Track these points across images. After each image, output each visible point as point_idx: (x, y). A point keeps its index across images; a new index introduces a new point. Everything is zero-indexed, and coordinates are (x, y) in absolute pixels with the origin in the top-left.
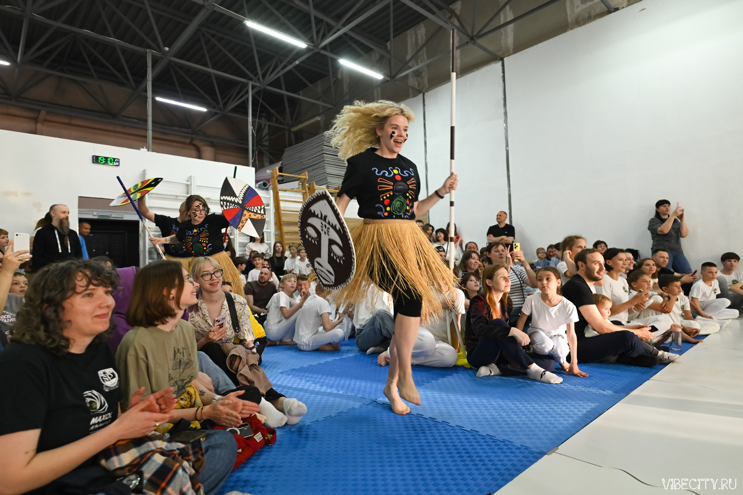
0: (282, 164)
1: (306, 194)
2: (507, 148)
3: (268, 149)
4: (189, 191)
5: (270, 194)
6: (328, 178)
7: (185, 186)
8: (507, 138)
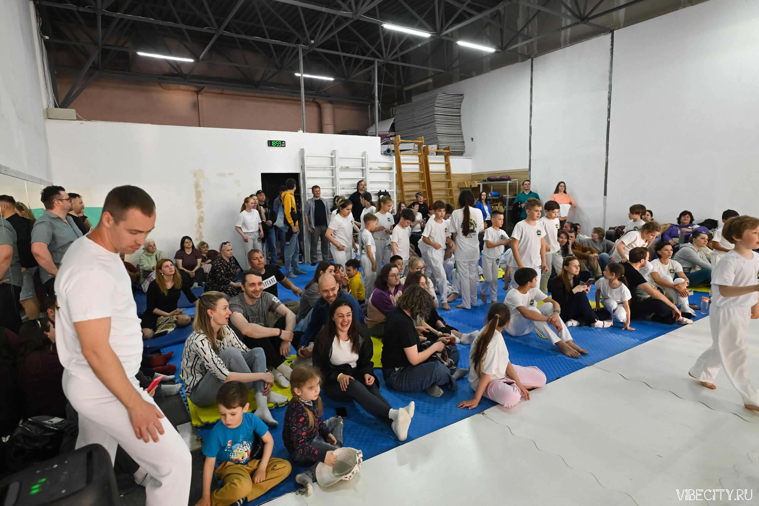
0: (394, 120)
1: (421, 156)
2: (609, 119)
4: (333, 162)
5: (393, 160)
6: (438, 137)
7: (330, 159)
8: (609, 110)
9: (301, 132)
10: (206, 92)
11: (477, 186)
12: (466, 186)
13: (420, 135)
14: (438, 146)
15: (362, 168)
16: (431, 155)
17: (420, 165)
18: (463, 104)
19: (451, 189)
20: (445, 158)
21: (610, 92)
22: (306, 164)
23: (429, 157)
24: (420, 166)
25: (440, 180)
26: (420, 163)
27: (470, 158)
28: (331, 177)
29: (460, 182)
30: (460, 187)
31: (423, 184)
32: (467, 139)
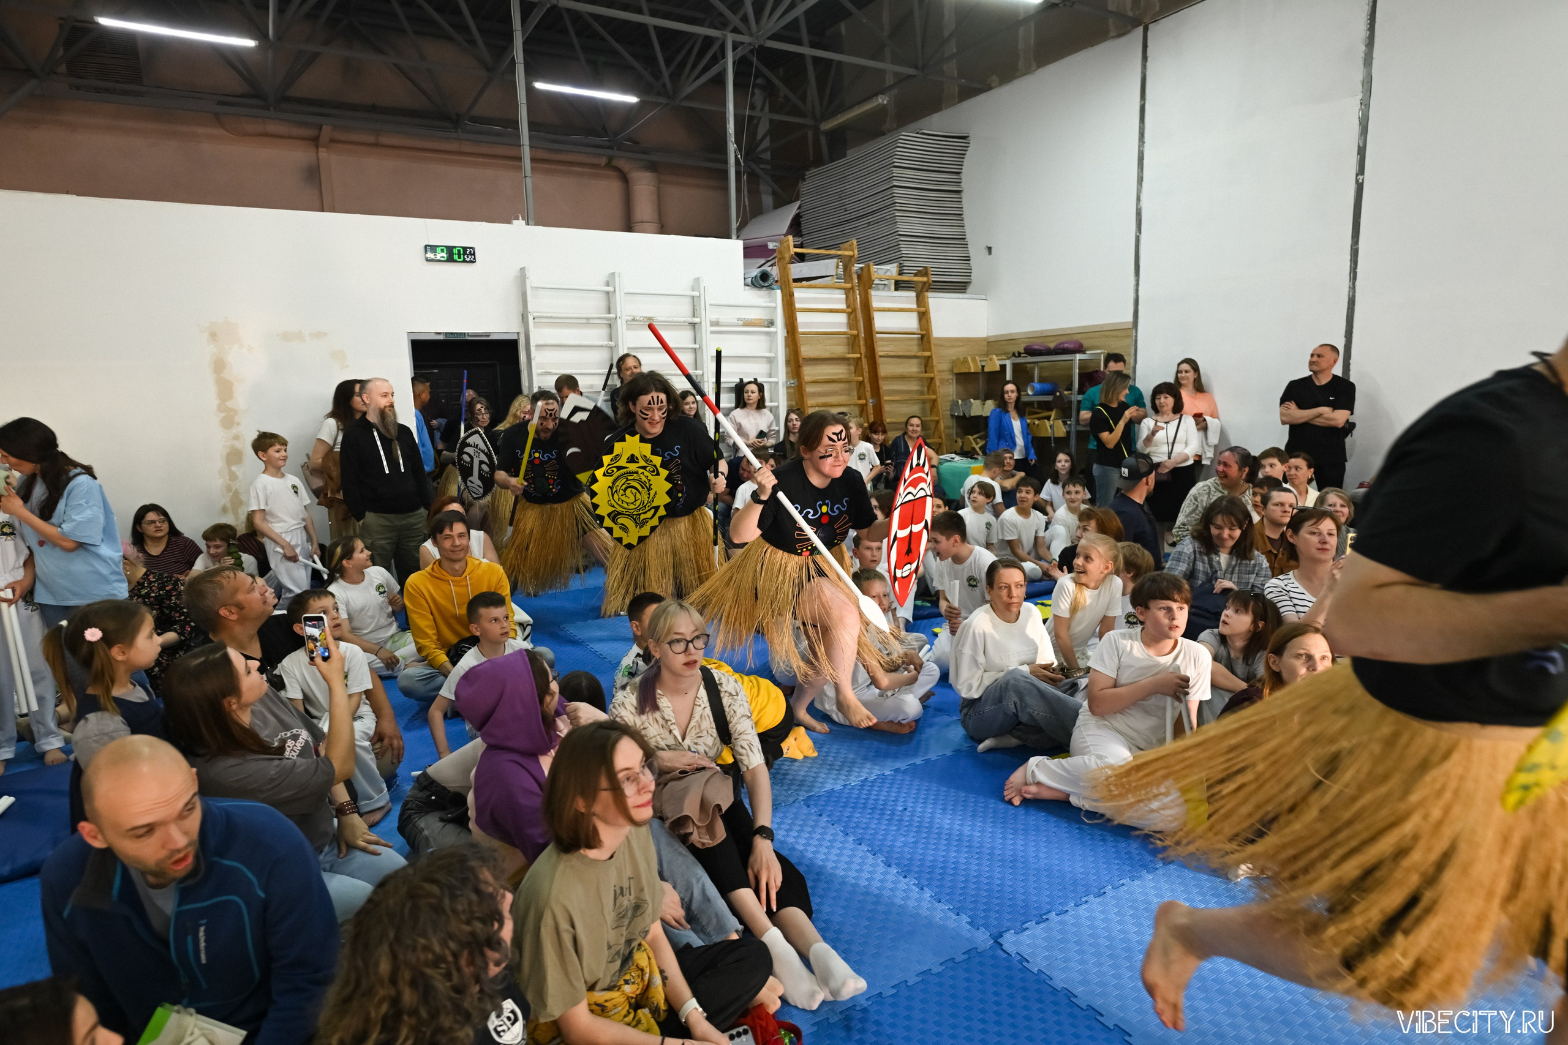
0: (799, 207)
1: (854, 291)
2: (1360, 177)
3: (769, 167)
4: (611, 305)
5: (777, 301)
6: (902, 245)
7: (603, 296)
8: (1362, 151)
9: (519, 223)
11: (998, 368)
12: (969, 368)
14: (901, 266)
15: (690, 320)
16: (880, 289)
17: (849, 314)
18: (967, 161)
19: (932, 375)
20: (918, 297)
21: (1365, 104)
22: (530, 309)
23: (873, 293)
24: (849, 318)
25: (901, 354)
26: (850, 310)
27: (984, 297)
28: (605, 343)
29: (955, 358)
30: (956, 371)
31: (857, 364)
32: (975, 250)
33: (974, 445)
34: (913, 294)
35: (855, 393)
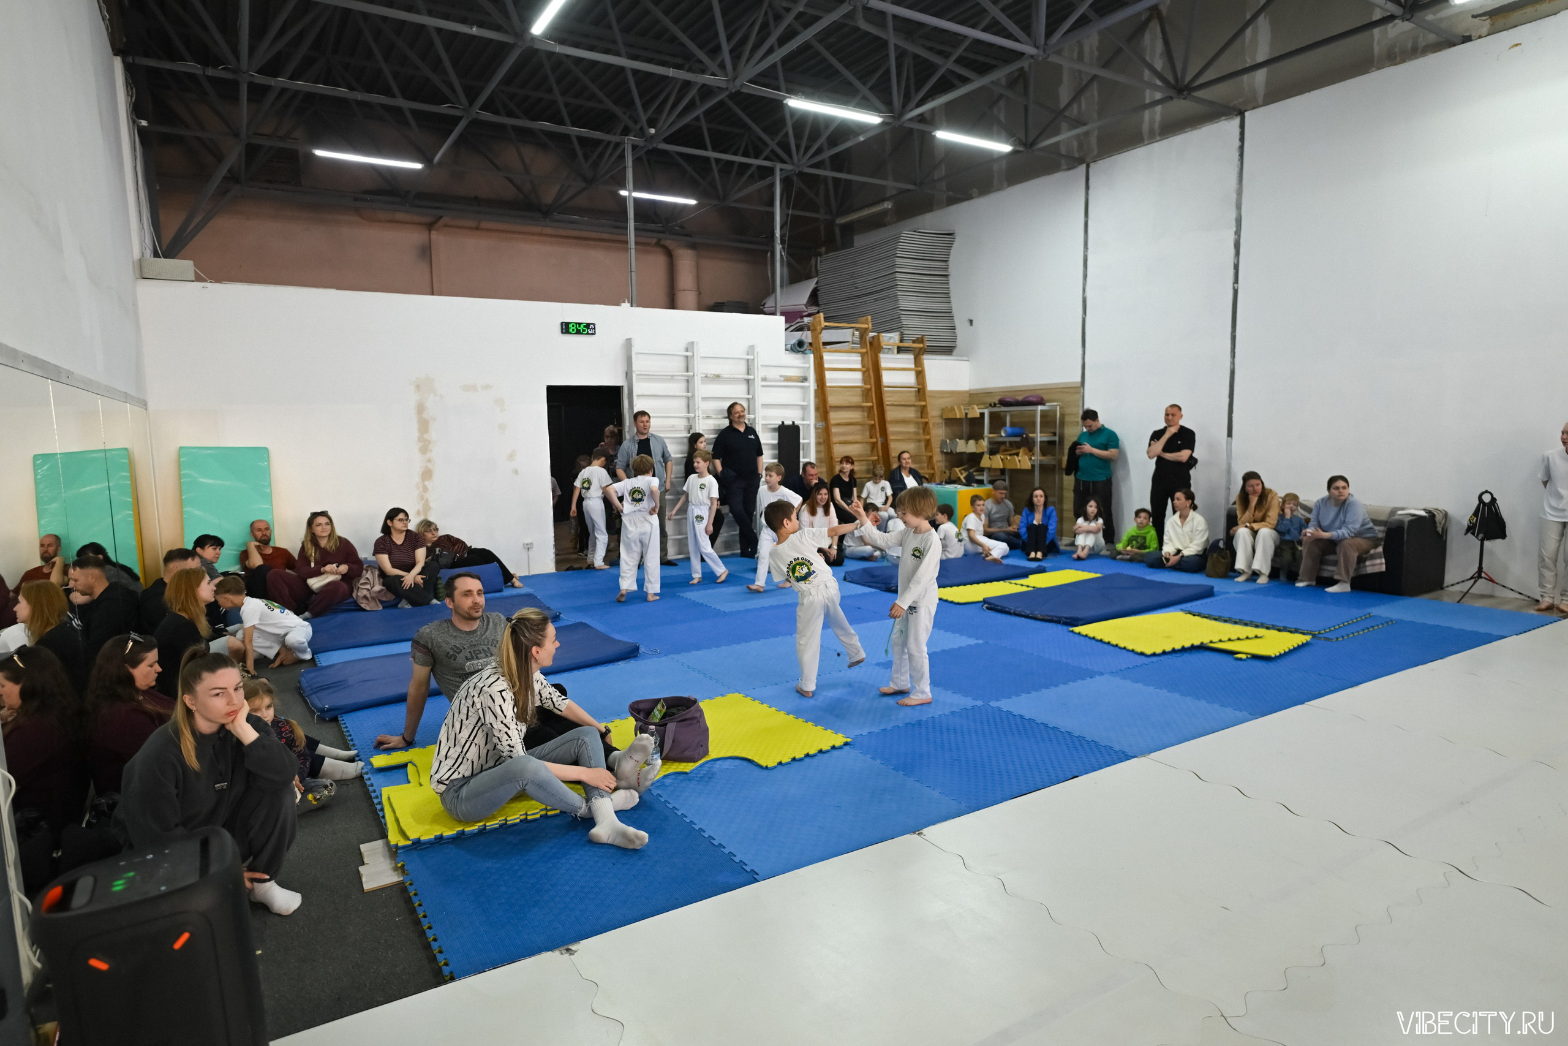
0: (817, 283)
1: (867, 355)
2: (1236, 285)
4: (690, 366)
5: (809, 361)
6: (903, 318)
7: (682, 359)
8: (1236, 267)
9: (626, 306)
10: (446, 226)
11: (978, 415)
12: (956, 414)
13: (864, 314)
14: (902, 334)
15: (746, 377)
16: (887, 353)
17: (864, 373)
18: (953, 251)
19: (926, 420)
20: (915, 359)
21: (1238, 233)
22: (634, 368)
23: (882, 356)
24: (864, 375)
25: (903, 403)
26: (864, 369)
27: (966, 358)
28: (685, 394)
29: (944, 406)
30: (945, 417)
31: (870, 410)
32: (960, 322)
33: (959, 475)
34: (911, 357)
35: (868, 433)
